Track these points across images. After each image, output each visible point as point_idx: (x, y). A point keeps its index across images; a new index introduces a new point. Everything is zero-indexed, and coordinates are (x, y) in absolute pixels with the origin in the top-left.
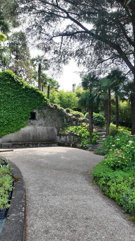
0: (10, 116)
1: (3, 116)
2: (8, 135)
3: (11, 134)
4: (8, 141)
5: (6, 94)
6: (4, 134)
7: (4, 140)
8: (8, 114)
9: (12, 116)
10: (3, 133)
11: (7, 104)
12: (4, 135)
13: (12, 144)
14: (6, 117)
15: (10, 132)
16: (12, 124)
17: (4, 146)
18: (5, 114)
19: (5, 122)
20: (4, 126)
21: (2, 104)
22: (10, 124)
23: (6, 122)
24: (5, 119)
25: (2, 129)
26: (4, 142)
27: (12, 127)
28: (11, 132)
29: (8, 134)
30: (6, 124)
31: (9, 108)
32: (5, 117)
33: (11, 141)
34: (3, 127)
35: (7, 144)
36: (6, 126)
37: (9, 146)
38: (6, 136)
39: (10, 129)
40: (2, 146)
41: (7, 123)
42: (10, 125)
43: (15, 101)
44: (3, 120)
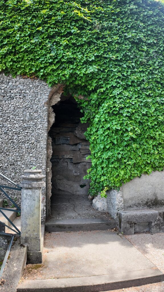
0: (150, 108)
1: (122, 108)
2: (145, 178)
3: (157, 173)
4: (146, 200)
5: (126, 39)
6: (127, 176)
7: (131, 199)
8: (141, 102)
9: (156, 110)
10: (122, 172)
11: (134, 68)
12: (130, 179)
13: (160, 214)
14: (133, 114)
15: (152, 167)
16: (157, 137)
17: (128, 226)
18: (128, 101)
19: (129, 129)
20: (127, 146)
21: (115, 68)
22: (151, 138)
23: (133, 130)
24: (130, 118)
25: (120, 156)
26: (130, 207)
27: (157, 147)
28: (155, 168)
29: (146, 173)
30: (134, 137)
31: (143, 80)
32: (130, 110)
33: (159, 199)
34: (123, 150)
35: (140, 217)
36: (134, 146)
37: (150, 223)
38: (137, 180)
39: (153, 157)
40: (122, 225)
41: (139, 135)
42: (151, 142)
43: (160, 61)
44: (121, 124)
